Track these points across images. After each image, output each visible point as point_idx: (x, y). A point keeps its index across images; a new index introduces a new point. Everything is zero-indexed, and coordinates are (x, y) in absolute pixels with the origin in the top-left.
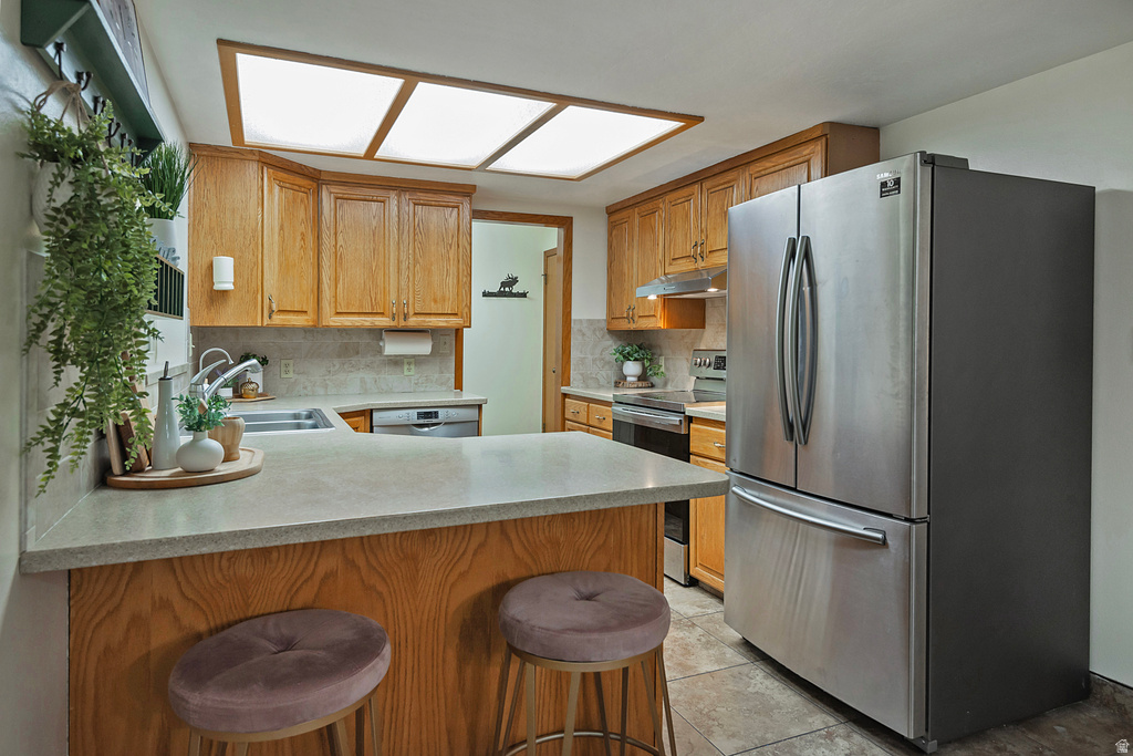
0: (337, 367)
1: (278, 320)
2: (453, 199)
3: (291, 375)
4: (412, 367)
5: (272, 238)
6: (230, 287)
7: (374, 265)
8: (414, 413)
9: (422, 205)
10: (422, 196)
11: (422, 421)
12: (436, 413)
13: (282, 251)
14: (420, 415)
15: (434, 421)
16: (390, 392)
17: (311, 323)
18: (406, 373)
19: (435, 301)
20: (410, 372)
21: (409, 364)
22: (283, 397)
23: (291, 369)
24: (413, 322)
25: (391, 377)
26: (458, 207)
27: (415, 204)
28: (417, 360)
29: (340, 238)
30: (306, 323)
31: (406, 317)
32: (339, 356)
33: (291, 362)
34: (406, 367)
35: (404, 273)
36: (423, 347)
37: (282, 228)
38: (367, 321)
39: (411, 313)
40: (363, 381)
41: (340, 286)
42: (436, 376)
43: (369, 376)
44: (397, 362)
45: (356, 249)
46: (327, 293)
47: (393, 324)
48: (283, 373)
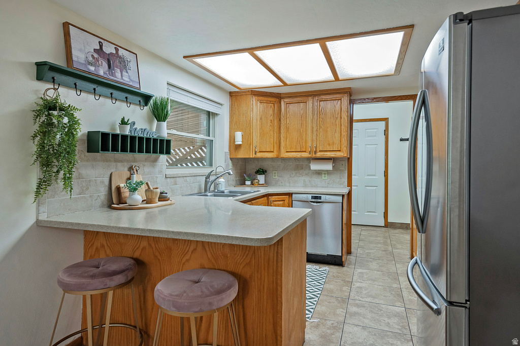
0: (294, 174)
1: (259, 155)
2: (338, 96)
3: (276, 177)
4: (326, 175)
5: (256, 124)
6: (241, 143)
7: (302, 130)
8: (310, 196)
9: (323, 101)
10: (324, 97)
11: (313, 200)
12: (320, 197)
13: (261, 128)
14: (313, 197)
15: (319, 200)
16: (316, 186)
17: (275, 156)
18: (323, 178)
19: (329, 145)
20: (325, 177)
21: (325, 174)
22: (273, 186)
23: (276, 174)
24: (319, 155)
25: (316, 180)
26: (341, 99)
27: (320, 101)
28: (328, 172)
29: (288, 120)
30: (273, 156)
31: (315, 152)
32: (295, 170)
33: (276, 172)
34: (323, 175)
35: (315, 133)
36: (329, 166)
37: (261, 119)
38: (298, 155)
39: (318, 151)
40: (304, 181)
41: (288, 140)
42: (338, 180)
43: (307, 179)
44: (319, 173)
45: (294, 124)
46: (283, 144)
47: (310, 156)
48: (274, 176)
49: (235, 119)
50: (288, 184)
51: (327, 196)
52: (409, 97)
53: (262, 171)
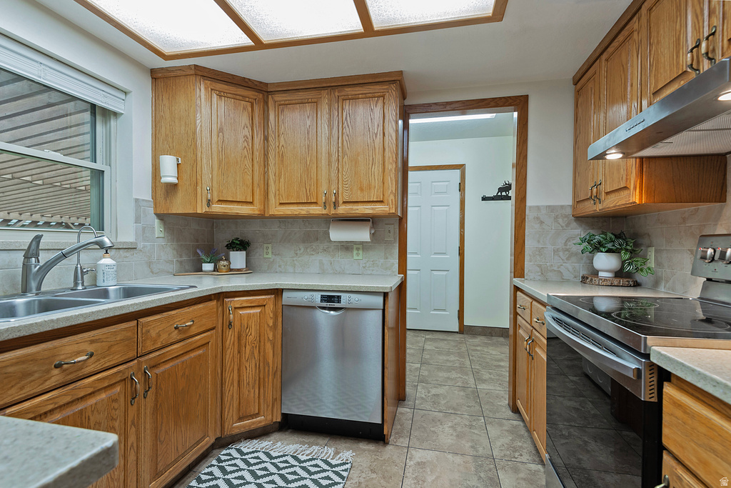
0: (302, 250)
2: (377, 88)
3: (270, 256)
4: (361, 252)
6: (174, 180)
7: (308, 159)
8: (318, 296)
9: (350, 99)
10: (349, 91)
11: (324, 304)
12: (339, 297)
13: (222, 151)
14: (324, 299)
15: (337, 305)
16: (342, 273)
17: (257, 212)
18: (355, 257)
19: (362, 190)
20: (358, 256)
21: (358, 249)
22: (265, 272)
23: (270, 251)
24: (343, 210)
25: (343, 260)
26: (383, 97)
27: (343, 100)
28: (363, 246)
29: (282, 139)
30: (251, 212)
31: (336, 205)
32: (304, 242)
33: (270, 246)
34: (355, 252)
35: (334, 165)
36: (363, 234)
38: (302, 210)
39: (341, 202)
40: (321, 263)
41: (282, 180)
42: (382, 261)
43: (325, 258)
44: (347, 247)
45: (294, 148)
47: (324, 212)
48: (265, 254)
49: (163, 129)
50: (291, 270)
51: (353, 296)
52: (510, 101)
53: (242, 245)
